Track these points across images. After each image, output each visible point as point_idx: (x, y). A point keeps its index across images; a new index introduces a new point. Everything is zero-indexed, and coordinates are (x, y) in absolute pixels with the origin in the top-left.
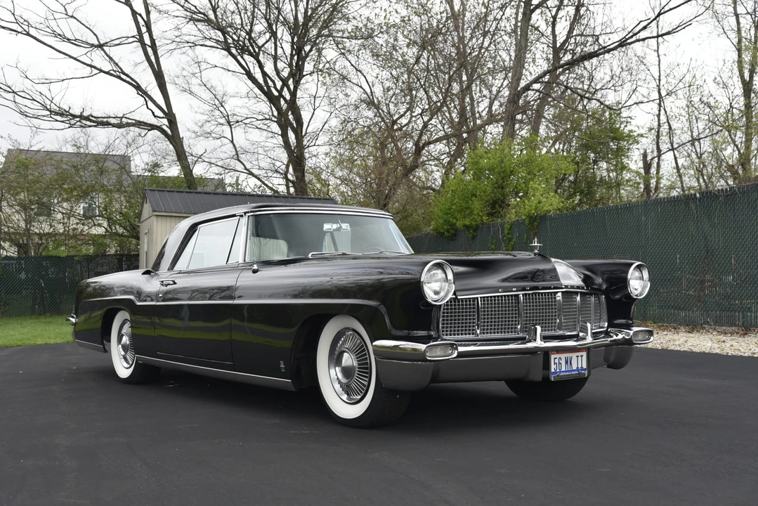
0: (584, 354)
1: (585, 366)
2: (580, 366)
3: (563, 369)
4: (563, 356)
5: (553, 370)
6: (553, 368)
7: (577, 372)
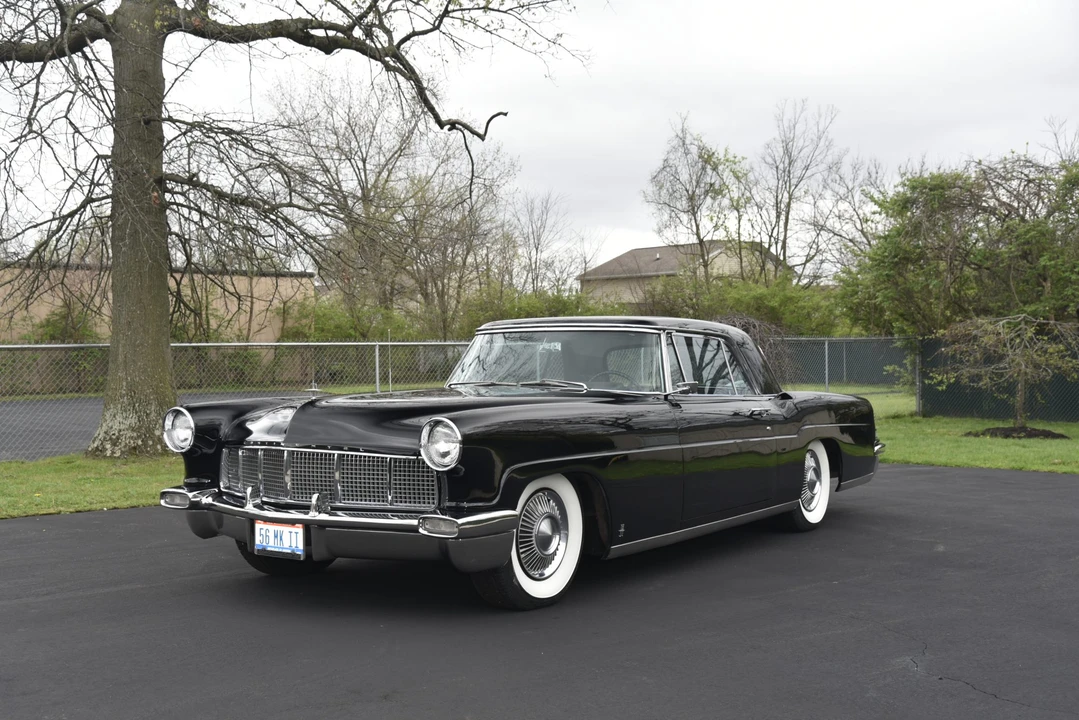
0: (299, 530)
1: (301, 546)
2: (294, 545)
3: (271, 543)
4: (272, 527)
6: (257, 542)
7: (289, 551)
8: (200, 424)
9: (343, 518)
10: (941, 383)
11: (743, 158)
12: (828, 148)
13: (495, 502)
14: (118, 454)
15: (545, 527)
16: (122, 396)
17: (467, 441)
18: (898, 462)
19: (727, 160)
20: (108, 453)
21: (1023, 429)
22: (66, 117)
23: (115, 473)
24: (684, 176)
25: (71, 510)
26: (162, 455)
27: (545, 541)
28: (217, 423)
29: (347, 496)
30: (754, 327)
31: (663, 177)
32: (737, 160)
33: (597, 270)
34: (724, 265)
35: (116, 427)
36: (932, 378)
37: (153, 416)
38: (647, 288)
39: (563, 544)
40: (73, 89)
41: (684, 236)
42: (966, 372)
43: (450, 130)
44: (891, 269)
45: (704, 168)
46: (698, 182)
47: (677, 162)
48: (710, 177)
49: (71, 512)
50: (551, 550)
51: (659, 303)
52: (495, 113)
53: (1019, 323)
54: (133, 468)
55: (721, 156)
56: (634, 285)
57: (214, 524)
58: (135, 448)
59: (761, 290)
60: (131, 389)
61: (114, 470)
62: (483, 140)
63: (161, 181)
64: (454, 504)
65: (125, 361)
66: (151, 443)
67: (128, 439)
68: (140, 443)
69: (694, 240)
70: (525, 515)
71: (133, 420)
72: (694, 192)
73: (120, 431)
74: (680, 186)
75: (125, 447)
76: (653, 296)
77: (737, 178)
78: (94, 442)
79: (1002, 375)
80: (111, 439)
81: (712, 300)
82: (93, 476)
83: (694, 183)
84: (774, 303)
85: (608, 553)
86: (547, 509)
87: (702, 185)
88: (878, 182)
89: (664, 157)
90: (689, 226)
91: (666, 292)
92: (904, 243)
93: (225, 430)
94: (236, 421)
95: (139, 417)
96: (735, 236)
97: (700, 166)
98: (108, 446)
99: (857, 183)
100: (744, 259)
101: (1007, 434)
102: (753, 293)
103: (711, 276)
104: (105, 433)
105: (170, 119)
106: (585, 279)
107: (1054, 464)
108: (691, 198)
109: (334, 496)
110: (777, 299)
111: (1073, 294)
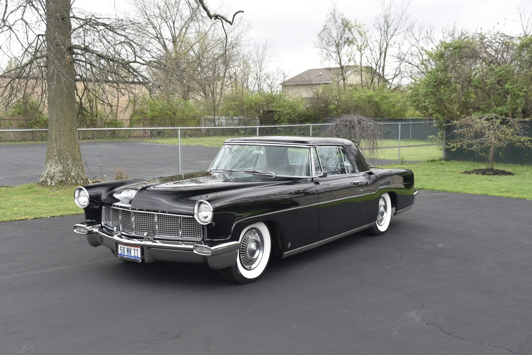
0: (139, 249)
1: (139, 256)
2: (136, 255)
3: (126, 254)
4: (126, 247)
5: (119, 253)
6: (120, 252)
7: (134, 258)
8: (92, 194)
9: (159, 244)
10: (454, 147)
11: (364, 25)
12: (407, 19)
13: (229, 238)
14: (53, 184)
15: (253, 246)
16: (55, 156)
17: (215, 211)
18: (429, 189)
19: (356, 26)
20: (49, 184)
21: (492, 170)
22: (22, 19)
23: (53, 195)
24: (334, 34)
25: (32, 217)
26: (75, 185)
27: (253, 253)
28: (100, 193)
29: (161, 232)
30: (364, 121)
31: (324, 34)
32: (361, 26)
33: (289, 81)
34: (353, 79)
35: (52, 171)
36: (449, 145)
37: (70, 166)
38: (316, 90)
39: (261, 254)
40: (24, 4)
41: (334, 64)
42: (466, 141)
43: (215, 19)
44: (433, 88)
45: (344, 30)
46: (341, 37)
47: (330, 27)
48: (347, 34)
49: (32, 219)
50: (255, 257)
51: (320, 98)
52: (238, 11)
53: (493, 118)
54: (60, 192)
55: (353, 24)
56: (308, 89)
57: (99, 241)
58: (62, 181)
59: (371, 92)
60: (59, 152)
61: (52, 193)
62: (231, 25)
63: (71, 49)
64: (209, 240)
65: (56, 139)
66: (69, 179)
67: (58, 177)
68: (64, 179)
69: (338, 66)
70: (243, 241)
71: (60, 168)
72: (339, 43)
73: (54, 173)
74: (331, 39)
75: (57, 181)
76: (318, 95)
77: (361, 34)
78: (42, 178)
79: (483, 143)
80: (50, 177)
81: (347, 97)
82: (42, 196)
83: (339, 38)
84: (377, 99)
85: (283, 256)
86: (254, 237)
87: (343, 39)
88: (431, 37)
89: (324, 24)
90: (336, 59)
91: (324, 93)
92: (440, 75)
93: (104, 197)
94: (109, 193)
95: (63, 166)
96: (359, 64)
97: (342, 28)
98: (49, 180)
99: (421, 37)
100: (363, 76)
101: (484, 172)
102: (367, 94)
103: (347, 85)
104: (47, 173)
105: (74, 17)
106: (285, 85)
107: (503, 192)
108: (337, 46)
109: (154, 233)
110: (379, 97)
111: (521, 102)
